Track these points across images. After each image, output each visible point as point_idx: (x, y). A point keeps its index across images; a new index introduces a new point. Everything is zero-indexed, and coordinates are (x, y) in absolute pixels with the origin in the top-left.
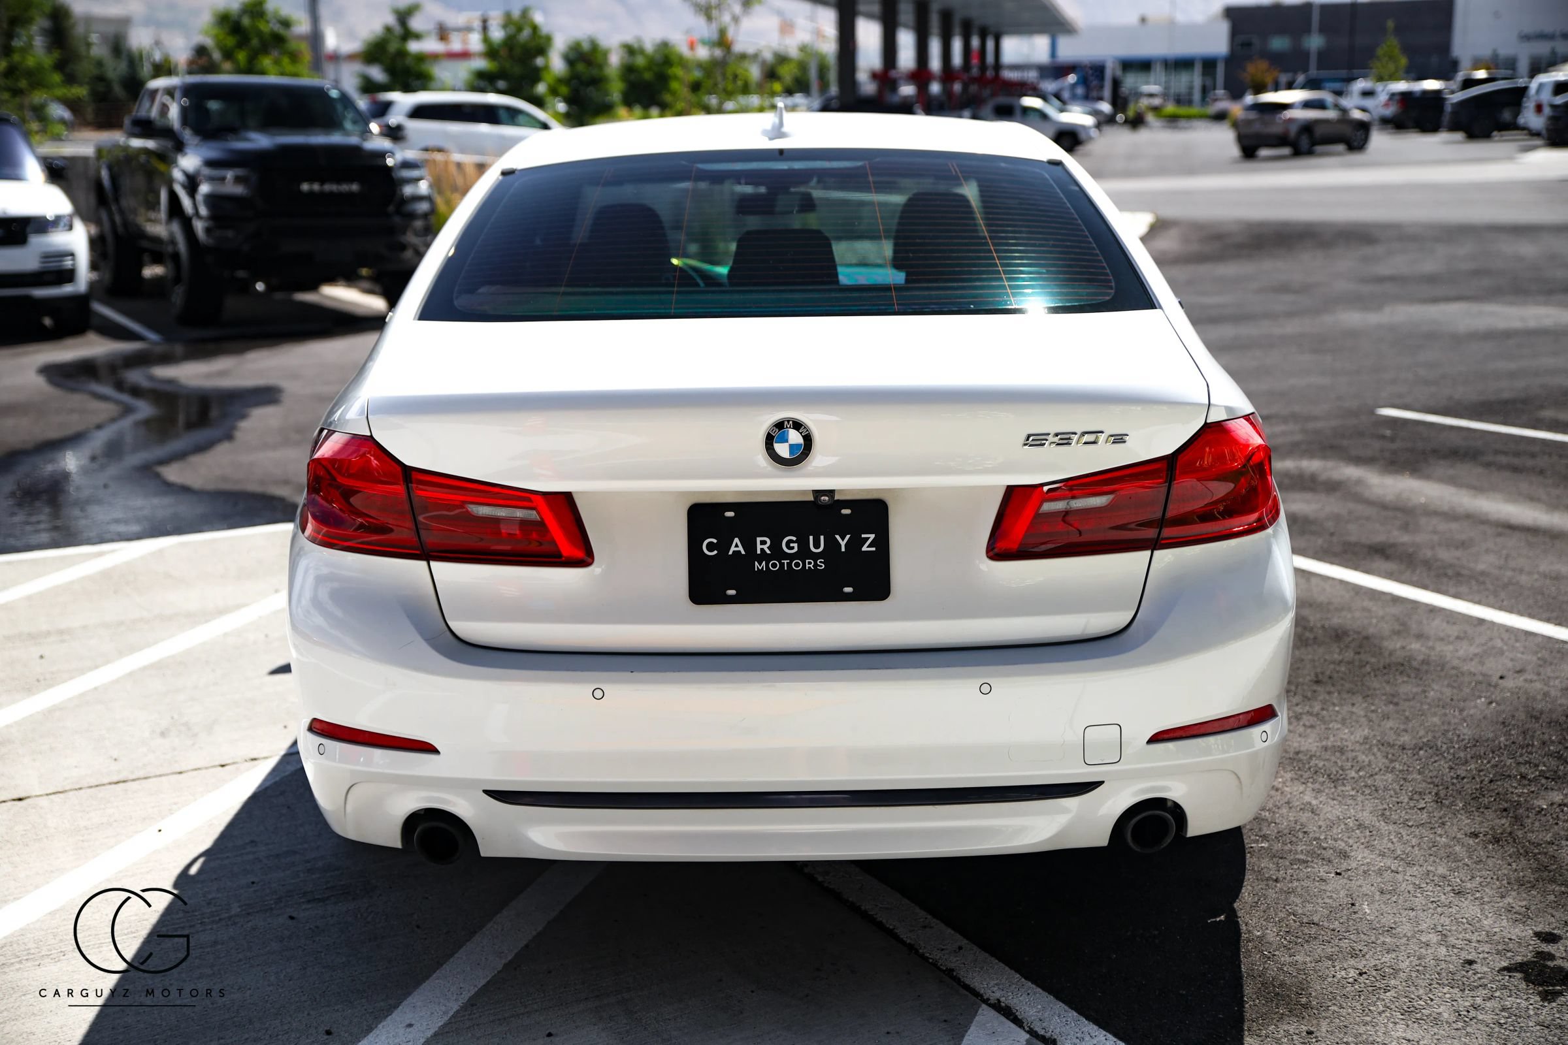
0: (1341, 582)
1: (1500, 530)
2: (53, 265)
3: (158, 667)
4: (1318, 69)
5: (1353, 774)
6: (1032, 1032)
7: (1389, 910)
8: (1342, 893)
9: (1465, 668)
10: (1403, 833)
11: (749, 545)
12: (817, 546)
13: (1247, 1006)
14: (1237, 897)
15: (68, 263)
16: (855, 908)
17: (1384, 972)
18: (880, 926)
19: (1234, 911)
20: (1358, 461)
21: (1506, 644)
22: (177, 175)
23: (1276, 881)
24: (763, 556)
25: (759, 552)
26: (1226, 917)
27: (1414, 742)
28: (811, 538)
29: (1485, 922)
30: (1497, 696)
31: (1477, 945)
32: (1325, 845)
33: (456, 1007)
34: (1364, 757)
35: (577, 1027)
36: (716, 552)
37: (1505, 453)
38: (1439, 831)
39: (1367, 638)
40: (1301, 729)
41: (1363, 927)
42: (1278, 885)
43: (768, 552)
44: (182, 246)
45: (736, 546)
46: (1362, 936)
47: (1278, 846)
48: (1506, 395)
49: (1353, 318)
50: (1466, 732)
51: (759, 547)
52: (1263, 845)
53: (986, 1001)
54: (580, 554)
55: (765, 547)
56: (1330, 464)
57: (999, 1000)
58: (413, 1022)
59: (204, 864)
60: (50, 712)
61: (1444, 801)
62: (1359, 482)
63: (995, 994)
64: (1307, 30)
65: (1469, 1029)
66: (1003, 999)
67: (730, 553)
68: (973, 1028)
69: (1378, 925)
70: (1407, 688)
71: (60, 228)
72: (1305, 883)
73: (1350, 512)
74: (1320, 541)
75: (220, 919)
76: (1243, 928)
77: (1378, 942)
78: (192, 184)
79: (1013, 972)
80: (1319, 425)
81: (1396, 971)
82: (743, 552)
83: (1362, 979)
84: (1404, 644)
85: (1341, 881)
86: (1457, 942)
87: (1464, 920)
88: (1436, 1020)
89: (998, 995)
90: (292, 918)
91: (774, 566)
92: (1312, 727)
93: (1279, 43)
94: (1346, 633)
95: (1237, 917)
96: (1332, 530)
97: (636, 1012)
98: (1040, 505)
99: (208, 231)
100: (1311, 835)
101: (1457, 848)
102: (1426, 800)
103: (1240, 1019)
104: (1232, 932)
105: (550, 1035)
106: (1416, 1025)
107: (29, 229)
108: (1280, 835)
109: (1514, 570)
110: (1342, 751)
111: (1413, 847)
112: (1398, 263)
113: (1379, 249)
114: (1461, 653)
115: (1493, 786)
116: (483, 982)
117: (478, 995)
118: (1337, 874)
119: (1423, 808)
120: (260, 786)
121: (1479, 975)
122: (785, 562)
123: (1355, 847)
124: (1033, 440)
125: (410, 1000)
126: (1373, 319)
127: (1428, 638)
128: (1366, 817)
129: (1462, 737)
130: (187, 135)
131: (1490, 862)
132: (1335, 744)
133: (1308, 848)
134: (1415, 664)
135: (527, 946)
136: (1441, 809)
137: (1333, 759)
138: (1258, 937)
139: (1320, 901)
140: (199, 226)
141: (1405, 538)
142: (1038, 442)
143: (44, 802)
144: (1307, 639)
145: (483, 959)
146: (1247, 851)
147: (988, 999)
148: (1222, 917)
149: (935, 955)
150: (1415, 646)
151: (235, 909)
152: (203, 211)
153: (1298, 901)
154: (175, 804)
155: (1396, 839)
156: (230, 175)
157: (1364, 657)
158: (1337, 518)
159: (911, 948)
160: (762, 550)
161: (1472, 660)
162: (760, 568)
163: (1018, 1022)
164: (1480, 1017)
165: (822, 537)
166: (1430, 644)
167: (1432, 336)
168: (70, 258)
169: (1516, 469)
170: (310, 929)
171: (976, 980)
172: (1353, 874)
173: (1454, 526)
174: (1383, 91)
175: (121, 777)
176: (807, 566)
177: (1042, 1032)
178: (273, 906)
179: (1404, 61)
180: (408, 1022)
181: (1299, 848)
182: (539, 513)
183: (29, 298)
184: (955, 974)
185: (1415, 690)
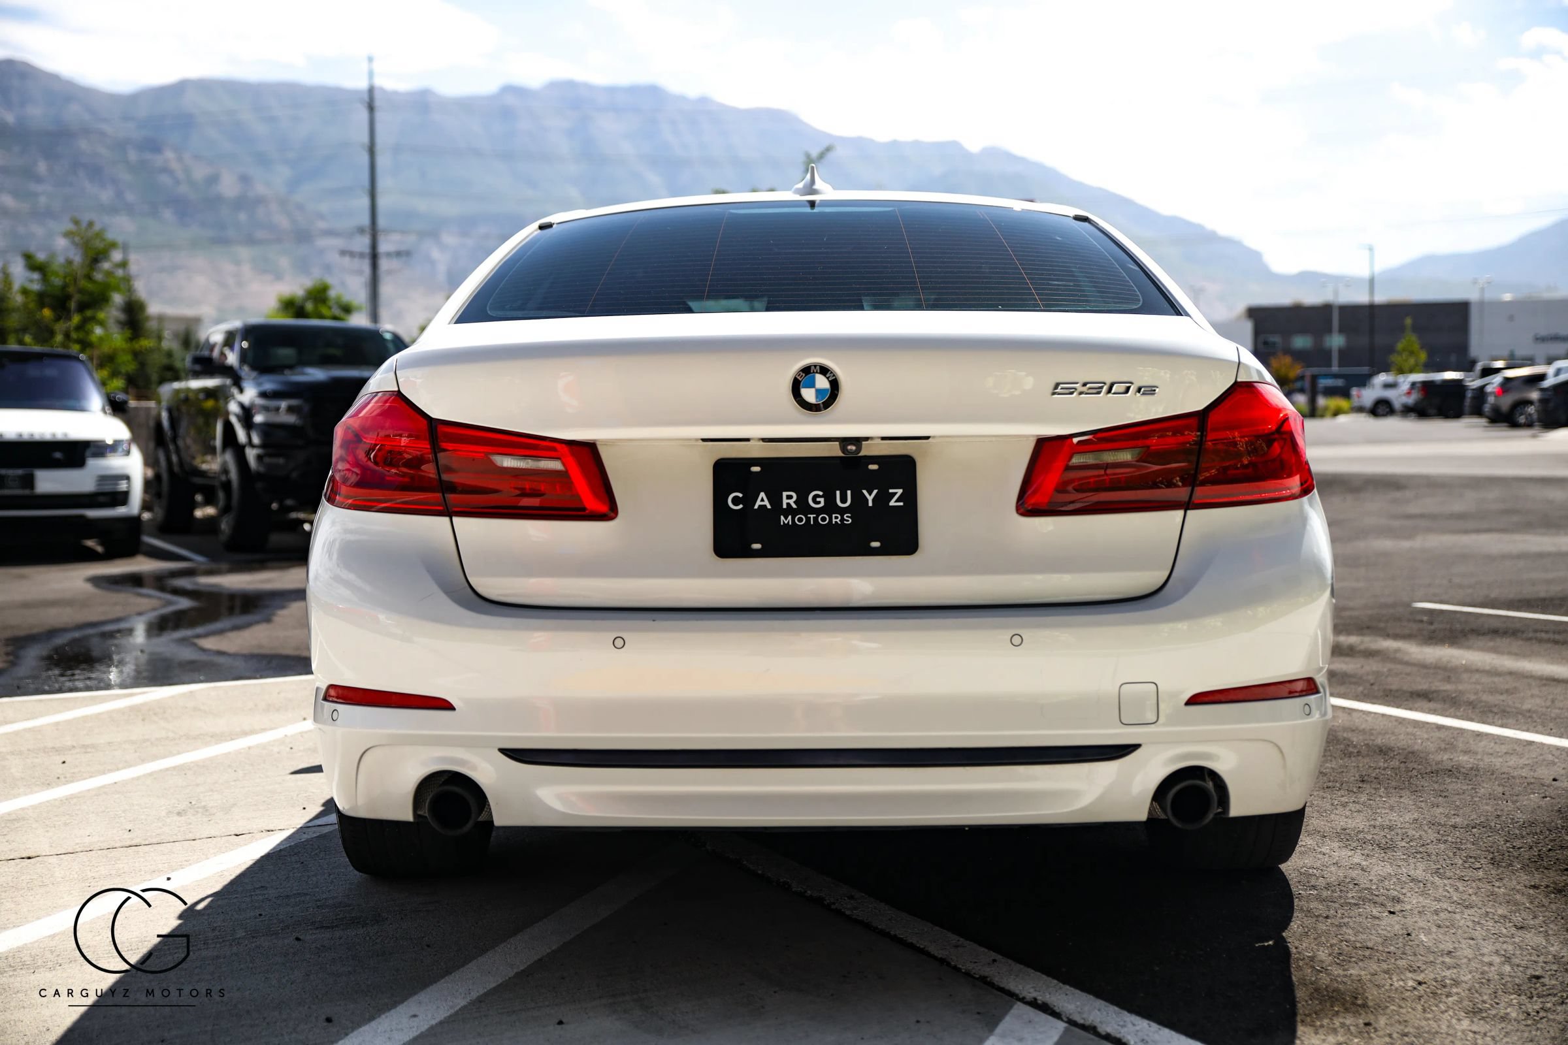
0: (1383, 715)
1: (1544, 682)
2: (108, 488)
3: (181, 769)
4: (1340, 366)
5: (1404, 844)
6: (1072, 1023)
7: (1447, 938)
8: (1397, 927)
9: (1516, 774)
10: (1459, 886)
11: (775, 499)
12: (844, 500)
13: (1299, 1005)
14: (1286, 929)
15: (123, 486)
16: (884, 934)
17: (1446, 983)
18: (911, 946)
19: (1284, 940)
20: (1396, 637)
21: (1557, 758)
22: (233, 407)
23: (1327, 917)
24: (789, 511)
25: (785, 506)
26: (1275, 943)
27: (1466, 822)
28: (838, 493)
29: (1551, 949)
30: (1550, 792)
31: (1544, 965)
32: (1377, 893)
33: (463, 1003)
34: (1414, 833)
35: (589, 1018)
36: (741, 506)
37: (1547, 632)
38: (1497, 884)
39: (1413, 753)
40: (1348, 813)
41: (1421, 950)
42: (1329, 920)
43: (794, 506)
44: (234, 475)
45: (762, 500)
46: (1420, 957)
47: (1325, 894)
48: (1542, 595)
49: (1386, 544)
50: (1520, 817)
51: (785, 501)
52: (1311, 892)
53: (1023, 1000)
54: (604, 508)
55: (791, 502)
56: (1367, 639)
57: (1035, 999)
58: (418, 1013)
59: (212, 901)
60: (69, 799)
61: (1500, 864)
62: (1398, 650)
63: (1030, 994)
64: (1329, 331)
65: (1539, 1026)
66: (1039, 998)
67: (756, 507)
68: (1008, 1018)
69: (1436, 950)
70: (1453, 785)
71: (118, 454)
72: (1358, 919)
73: (1390, 670)
74: (1361, 689)
75: (223, 941)
76: (1293, 950)
77: (1438, 961)
78: (247, 414)
79: (1050, 979)
80: (1356, 613)
81: (1456, 983)
82: (769, 507)
83: (1420, 988)
84: (1452, 757)
85: (1395, 918)
86: (1522, 962)
87: (1529, 947)
88: (1504, 1018)
89: (1034, 994)
90: (298, 939)
91: (801, 520)
92: (1359, 811)
93: (1301, 342)
94: (1391, 749)
95: (1286, 942)
96: (1372, 681)
97: (652, 1007)
98: (1070, 458)
99: (259, 458)
100: (1361, 886)
101: (1518, 897)
102: (1482, 862)
103: (1294, 1014)
104: (1283, 954)
105: (560, 1023)
106: (1482, 1022)
107: (88, 453)
108: (1328, 886)
109: (1559, 709)
110: (1390, 828)
111: (1470, 895)
112: (1430, 504)
113: (1408, 494)
114: (1511, 763)
115: (1551, 854)
116: (493, 985)
117: (486, 994)
118: (1391, 912)
119: (1479, 868)
120: (274, 848)
121: (1548, 987)
122: (812, 516)
123: (1409, 894)
124: (1061, 389)
125: (416, 997)
126: (1406, 544)
127: (1476, 753)
128: (1419, 873)
129: (1516, 820)
130: (246, 370)
131: (1553, 906)
132: (1384, 823)
133: (1359, 895)
134: (1463, 770)
135: (540, 960)
136: (1498, 869)
137: (1383, 834)
138: (1309, 957)
139: (1373, 932)
140: (251, 454)
141: (1448, 687)
142: (1067, 391)
143: (54, 860)
144: (1351, 753)
145: (495, 969)
146: (1294, 897)
147: (1024, 998)
148: (1271, 943)
149: (969, 966)
150: (1463, 758)
151: (240, 933)
152: (256, 440)
153: (1350, 931)
154: (186, 861)
155: (1452, 890)
156: (284, 404)
157: (1411, 766)
158: (1378, 674)
159: (943, 961)
160: (788, 504)
161: (1522, 768)
162: (786, 522)
163: (1056, 1015)
164: (1552, 1017)
165: (849, 492)
166: (1479, 757)
167: (1465, 557)
168: (125, 482)
169: (1556, 642)
170: (316, 947)
171: (1013, 985)
172: (1408, 914)
173: (1496, 679)
174: (1404, 382)
175: (134, 843)
176: (834, 520)
177: (1082, 1022)
178: (280, 932)
179: (1423, 356)
180: (413, 1013)
181: (1350, 895)
182: (564, 464)
183: (82, 517)
184: (988, 979)
185: (1465, 787)
